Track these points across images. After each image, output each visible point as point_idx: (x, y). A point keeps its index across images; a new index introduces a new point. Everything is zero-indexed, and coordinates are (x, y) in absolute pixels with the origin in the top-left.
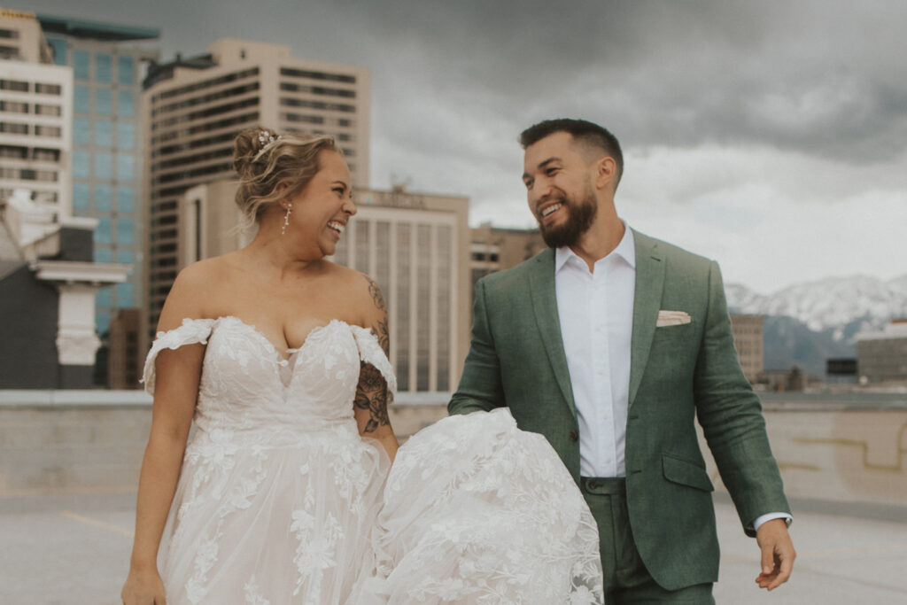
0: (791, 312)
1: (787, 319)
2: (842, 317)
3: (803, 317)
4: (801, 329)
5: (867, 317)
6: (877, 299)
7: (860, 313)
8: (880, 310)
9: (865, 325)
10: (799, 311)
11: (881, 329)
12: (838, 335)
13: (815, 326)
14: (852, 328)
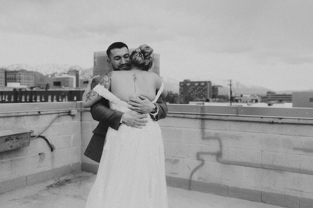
0: (39, 71)
1: (38, 73)
2: (50, 73)
3: (42, 72)
4: (41, 75)
5: (56, 73)
6: (58, 69)
7: (55, 72)
8: (59, 72)
9: (56, 75)
10: (41, 71)
11: (61, 75)
12: (50, 77)
13: (44, 74)
14: (53, 75)
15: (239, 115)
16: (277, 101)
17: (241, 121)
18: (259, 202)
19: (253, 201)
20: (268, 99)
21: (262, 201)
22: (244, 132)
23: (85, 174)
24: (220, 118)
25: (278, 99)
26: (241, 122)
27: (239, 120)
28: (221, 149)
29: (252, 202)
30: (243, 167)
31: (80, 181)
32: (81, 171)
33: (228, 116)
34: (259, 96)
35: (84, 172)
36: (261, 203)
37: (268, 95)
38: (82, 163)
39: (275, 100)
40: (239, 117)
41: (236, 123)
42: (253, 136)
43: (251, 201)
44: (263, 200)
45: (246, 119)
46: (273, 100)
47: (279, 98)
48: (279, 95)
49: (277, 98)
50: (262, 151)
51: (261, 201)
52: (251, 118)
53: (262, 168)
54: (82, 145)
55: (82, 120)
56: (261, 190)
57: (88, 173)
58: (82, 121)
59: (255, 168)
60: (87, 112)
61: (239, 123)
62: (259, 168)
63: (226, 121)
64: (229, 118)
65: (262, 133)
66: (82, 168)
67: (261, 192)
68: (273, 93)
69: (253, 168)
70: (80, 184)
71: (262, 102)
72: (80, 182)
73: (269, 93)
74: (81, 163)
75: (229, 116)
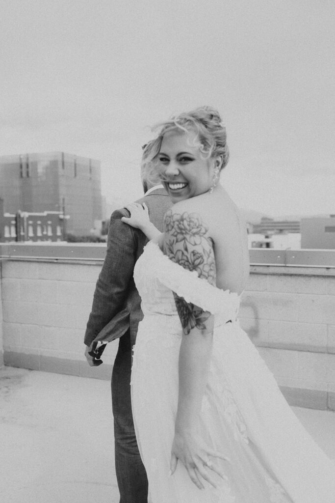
15: (287, 265)
16: (276, 231)
17: (291, 275)
18: (324, 410)
19: (312, 408)
20: (263, 228)
21: (328, 409)
22: (298, 293)
23: (11, 371)
24: (255, 270)
25: (277, 228)
26: (293, 277)
27: (289, 273)
28: (257, 324)
29: (311, 410)
30: (296, 353)
31: (7, 387)
32: (3, 366)
33: (268, 266)
34: (250, 223)
35: (9, 368)
36: (326, 412)
37: (262, 223)
38: (5, 352)
39: (273, 230)
40: (287, 268)
41: (283, 278)
42: (313, 301)
43: (309, 408)
44: (330, 406)
45: (302, 271)
46: (269, 230)
47: (279, 226)
48: (279, 223)
49: (275, 226)
50: (328, 325)
51: (326, 408)
52: (310, 269)
53: (329, 353)
54: (4, 320)
55: (3, 276)
56: (326, 390)
57: (16, 369)
58: (3, 279)
59: (317, 355)
60: (11, 262)
61: (289, 278)
62: (324, 353)
63: (266, 274)
64: (271, 270)
65: (329, 294)
66: (5, 361)
67: (327, 393)
68: (269, 219)
69: (312, 353)
70: (7, 392)
71: (254, 232)
72: (6, 389)
73: (264, 219)
74: (3, 351)
75: (270, 267)
